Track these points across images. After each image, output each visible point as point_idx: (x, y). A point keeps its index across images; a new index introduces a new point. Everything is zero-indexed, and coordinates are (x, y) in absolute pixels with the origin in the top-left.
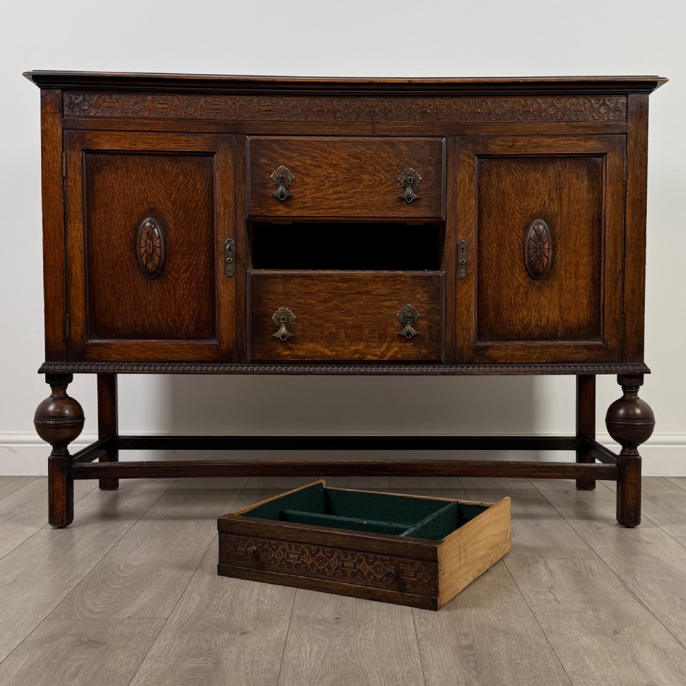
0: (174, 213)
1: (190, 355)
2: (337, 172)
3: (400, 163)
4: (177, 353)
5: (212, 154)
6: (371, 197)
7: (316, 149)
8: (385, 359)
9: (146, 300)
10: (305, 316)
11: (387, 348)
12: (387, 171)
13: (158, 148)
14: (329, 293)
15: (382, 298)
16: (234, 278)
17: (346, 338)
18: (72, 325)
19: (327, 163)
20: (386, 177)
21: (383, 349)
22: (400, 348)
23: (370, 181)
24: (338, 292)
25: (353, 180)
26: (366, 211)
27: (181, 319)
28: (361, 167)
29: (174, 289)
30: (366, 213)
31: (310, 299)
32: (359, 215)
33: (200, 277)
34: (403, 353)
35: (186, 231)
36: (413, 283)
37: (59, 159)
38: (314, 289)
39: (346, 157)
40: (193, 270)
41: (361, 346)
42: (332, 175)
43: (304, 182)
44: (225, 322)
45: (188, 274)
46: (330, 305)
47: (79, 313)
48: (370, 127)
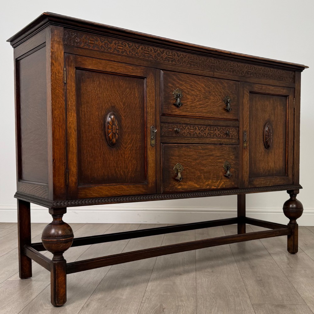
0: (124, 110)
1: (134, 191)
2: (200, 94)
3: (225, 92)
4: (127, 190)
5: (143, 78)
6: (213, 108)
7: (192, 81)
8: (219, 188)
9: (109, 160)
10: (187, 167)
11: (220, 182)
12: (220, 96)
13: (118, 71)
14: (197, 156)
15: (218, 158)
16: (155, 148)
17: (204, 178)
18: (69, 176)
19: (196, 89)
20: (219, 98)
21: (218, 183)
22: (224, 182)
23: (213, 99)
24: (201, 155)
25: (207, 98)
26: (212, 114)
27: (127, 171)
28: (210, 93)
29: (124, 153)
30: (212, 116)
31: (189, 159)
32: (209, 116)
33: (137, 147)
34: (226, 184)
35: (130, 121)
36: (229, 150)
37: (62, 71)
38: (191, 153)
39: (204, 87)
40: (134, 143)
41: (210, 182)
42: (199, 95)
43: (187, 98)
44: (151, 172)
45: (131, 145)
46: (198, 161)
47: (74, 169)
48: (212, 73)
